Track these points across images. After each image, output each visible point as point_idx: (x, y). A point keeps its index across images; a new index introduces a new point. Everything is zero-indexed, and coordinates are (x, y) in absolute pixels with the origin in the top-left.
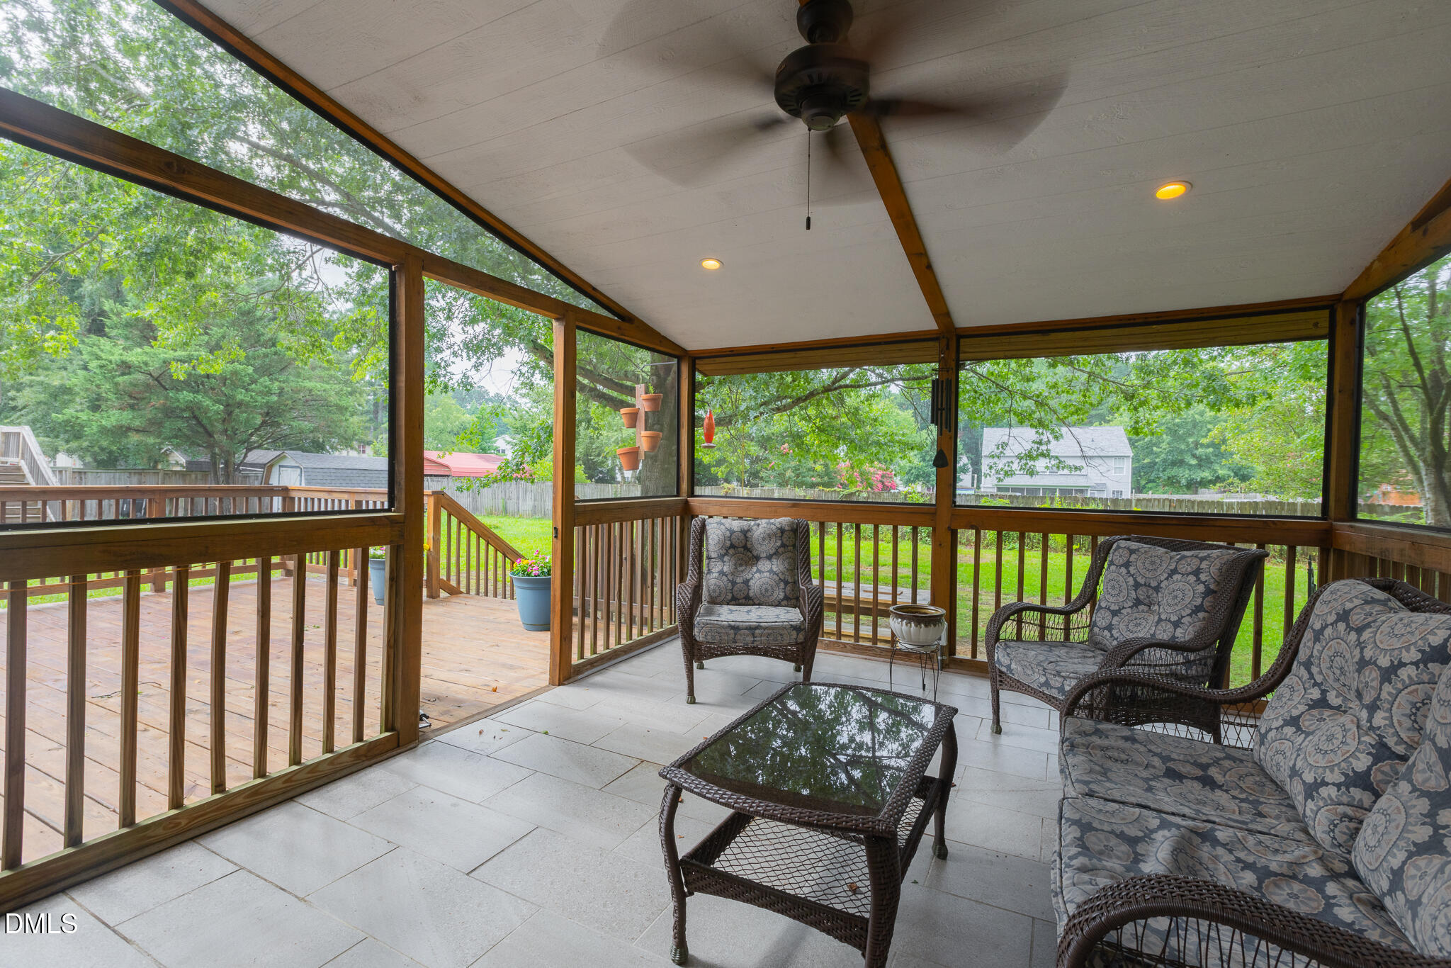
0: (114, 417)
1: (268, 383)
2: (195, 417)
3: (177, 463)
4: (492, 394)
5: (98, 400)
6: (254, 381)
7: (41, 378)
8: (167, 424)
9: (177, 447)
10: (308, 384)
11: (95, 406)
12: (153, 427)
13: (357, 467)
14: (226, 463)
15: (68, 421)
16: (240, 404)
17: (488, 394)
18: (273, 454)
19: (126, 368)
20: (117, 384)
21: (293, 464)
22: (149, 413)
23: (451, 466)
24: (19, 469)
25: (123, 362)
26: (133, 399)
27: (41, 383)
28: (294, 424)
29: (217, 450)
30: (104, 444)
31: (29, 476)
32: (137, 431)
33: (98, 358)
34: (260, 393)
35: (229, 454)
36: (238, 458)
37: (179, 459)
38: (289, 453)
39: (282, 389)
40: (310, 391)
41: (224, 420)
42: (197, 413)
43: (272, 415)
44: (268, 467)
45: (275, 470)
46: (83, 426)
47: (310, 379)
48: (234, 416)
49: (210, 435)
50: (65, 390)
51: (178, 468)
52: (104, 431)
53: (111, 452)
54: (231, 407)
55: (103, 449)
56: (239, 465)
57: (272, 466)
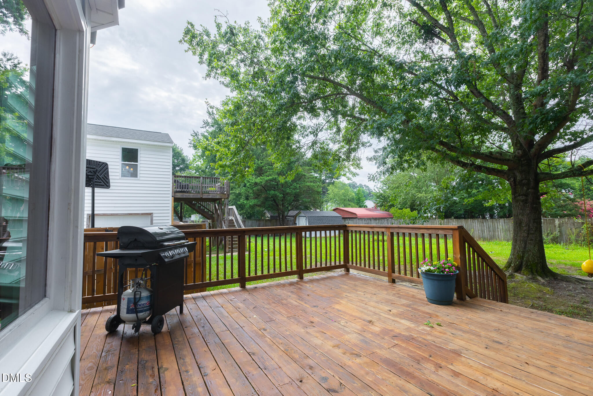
0: (252, 202)
1: (296, 185)
2: (274, 200)
3: (268, 217)
4: (358, 185)
5: (247, 196)
6: (291, 185)
7: (234, 191)
8: (267, 203)
9: (268, 210)
10: (308, 184)
11: (247, 198)
12: (263, 204)
13: (325, 215)
14: (283, 216)
15: (241, 204)
16: (287, 194)
17: (357, 185)
18: (296, 212)
19: (256, 184)
20: (253, 190)
21: (304, 215)
22: (262, 199)
23: (357, 213)
24: (233, 220)
25: (256, 182)
26: (257, 195)
27: (234, 193)
28: (304, 200)
29: (280, 211)
30: (249, 211)
31: (235, 222)
32: (258, 206)
33: (249, 182)
34: (294, 189)
35: (284, 212)
36: (286, 213)
37: (268, 215)
38: (302, 211)
39: (299, 187)
40: (308, 186)
41: (282, 200)
42: (275, 198)
43: (297, 197)
44: (295, 217)
45: (297, 218)
46: (245, 206)
47: (308, 182)
48: (286, 198)
49: (277, 205)
50: (240, 194)
51: (268, 219)
52: (250, 206)
53: (251, 214)
54: (285, 194)
55: (248, 213)
56: (286, 217)
57: (296, 216)
